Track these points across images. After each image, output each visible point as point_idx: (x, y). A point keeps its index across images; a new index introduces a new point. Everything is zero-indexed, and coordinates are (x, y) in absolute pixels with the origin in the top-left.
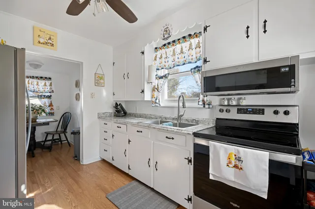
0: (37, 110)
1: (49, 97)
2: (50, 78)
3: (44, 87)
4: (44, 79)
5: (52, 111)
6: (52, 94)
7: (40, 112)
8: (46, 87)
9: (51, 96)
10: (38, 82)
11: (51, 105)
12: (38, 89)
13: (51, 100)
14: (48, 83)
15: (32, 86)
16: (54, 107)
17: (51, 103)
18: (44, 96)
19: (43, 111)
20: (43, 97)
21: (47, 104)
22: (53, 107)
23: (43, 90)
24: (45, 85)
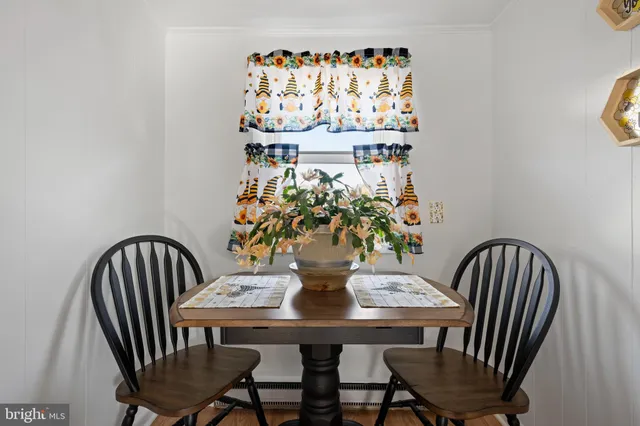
0: (348, 219)
1: (400, 152)
2: (404, 52)
3: (378, 103)
4: (379, 61)
5: (414, 230)
6: (411, 138)
7: (363, 233)
8: (390, 100)
9: (408, 147)
10: (354, 80)
11: (407, 197)
12: (354, 115)
13: (408, 169)
14: (395, 76)
15: (334, 103)
16: (421, 210)
17: (410, 185)
18: (380, 146)
19: (383, 224)
20: (375, 152)
21: (393, 195)
22: (415, 209)
23: (378, 115)
24: (384, 90)
